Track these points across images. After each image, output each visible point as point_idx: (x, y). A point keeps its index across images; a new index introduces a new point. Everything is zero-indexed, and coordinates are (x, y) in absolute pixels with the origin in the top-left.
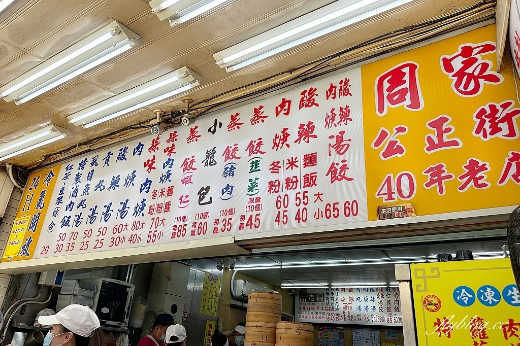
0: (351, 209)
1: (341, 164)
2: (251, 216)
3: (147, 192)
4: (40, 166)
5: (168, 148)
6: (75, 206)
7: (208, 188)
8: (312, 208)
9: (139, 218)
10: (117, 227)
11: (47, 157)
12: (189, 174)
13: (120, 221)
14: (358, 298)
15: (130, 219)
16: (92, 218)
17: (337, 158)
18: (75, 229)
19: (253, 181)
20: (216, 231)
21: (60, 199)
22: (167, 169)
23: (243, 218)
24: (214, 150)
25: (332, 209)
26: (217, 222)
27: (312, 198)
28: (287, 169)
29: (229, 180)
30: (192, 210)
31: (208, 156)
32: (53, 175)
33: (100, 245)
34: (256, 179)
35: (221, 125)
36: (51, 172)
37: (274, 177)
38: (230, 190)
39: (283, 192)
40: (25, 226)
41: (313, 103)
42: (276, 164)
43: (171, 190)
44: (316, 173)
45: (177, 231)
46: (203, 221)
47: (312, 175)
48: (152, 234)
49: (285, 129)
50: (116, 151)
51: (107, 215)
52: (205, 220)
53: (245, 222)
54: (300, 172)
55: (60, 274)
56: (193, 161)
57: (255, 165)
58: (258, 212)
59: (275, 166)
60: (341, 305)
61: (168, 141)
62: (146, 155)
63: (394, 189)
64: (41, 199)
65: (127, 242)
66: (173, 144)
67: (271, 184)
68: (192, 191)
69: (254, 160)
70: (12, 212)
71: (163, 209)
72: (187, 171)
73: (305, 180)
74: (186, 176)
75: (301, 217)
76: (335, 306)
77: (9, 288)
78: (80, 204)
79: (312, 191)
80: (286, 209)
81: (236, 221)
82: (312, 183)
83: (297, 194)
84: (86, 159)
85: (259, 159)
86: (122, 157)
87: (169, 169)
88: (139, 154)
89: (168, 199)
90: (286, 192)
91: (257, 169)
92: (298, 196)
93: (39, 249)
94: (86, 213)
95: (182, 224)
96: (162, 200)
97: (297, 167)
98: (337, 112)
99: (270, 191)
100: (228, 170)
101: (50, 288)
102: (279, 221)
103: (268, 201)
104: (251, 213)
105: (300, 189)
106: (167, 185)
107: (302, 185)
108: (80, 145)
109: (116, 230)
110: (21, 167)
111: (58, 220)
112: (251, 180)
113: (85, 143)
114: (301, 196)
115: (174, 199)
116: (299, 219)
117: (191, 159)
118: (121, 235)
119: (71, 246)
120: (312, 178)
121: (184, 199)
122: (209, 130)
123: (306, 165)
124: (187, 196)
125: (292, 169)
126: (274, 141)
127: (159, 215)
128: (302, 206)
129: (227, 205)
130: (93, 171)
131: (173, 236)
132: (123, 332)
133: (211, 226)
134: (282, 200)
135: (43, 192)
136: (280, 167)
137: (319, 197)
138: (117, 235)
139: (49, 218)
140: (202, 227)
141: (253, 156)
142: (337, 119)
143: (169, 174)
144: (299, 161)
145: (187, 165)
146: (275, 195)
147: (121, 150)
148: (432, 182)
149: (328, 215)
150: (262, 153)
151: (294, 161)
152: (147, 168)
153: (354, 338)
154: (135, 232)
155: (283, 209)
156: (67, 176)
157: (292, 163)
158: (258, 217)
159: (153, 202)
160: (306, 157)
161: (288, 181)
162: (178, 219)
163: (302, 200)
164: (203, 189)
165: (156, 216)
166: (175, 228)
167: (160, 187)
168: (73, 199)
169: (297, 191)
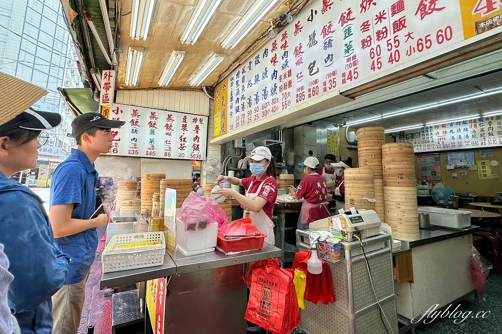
0: (443, 35)
2: (350, 71)
3: (276, 79)
4: (218, 83)
5: (283, 45)
6: (240, 99)
7: (315, 62)
8: (403, 48)
9: (275, 96)
10: (264, 105)
11: (220, 76)
12: (300, 57)
13: (265, 101)
14: (452, 131)
15: (270, 98)
16: (250, 103)
18: (242, 113)
19: (348, 45)
20: (325, 90)
21: (232, 98)
22: (285, 59)
23: (344, 75)
24: (314, 33)
25: (424, 42)
26: (325, 84)
27: (403, 39)
28: (376, 24)
29: (329, 51)
30: (307, 79)
31: (310, 39)
32: (225, 86)
33: (257, 118)
34: (350, 42)
35: (316, 12)
37: (365, 36)
38: (331, 58)
39: (375, 44)
40: (220, 117)
42: (365, 24)
43: (290, 72)
44: (405, 16)
45: (299, 98)
46: (315, 86)
47: (401, 20)
48: (284, 104)
50: (253, 60)
51: (257, 99)
52: (317, 85)
53: (346, 77)
54: (389, 22)
55: (244, 141)
56: (301, 47)
57: (348, 32)
58: (355, 67)
59: (365, 26)
61: (282, 40)
62: (271, 55)
64: (223, 102)
65: (271, 113)
66: (286, 41)
67: (363, 42)
68: (304, 68)
69: (347, 28)
70: (212, 112)
71: (288, 86)
72: (298, 56)
73: (394, 27)
74: (298, 60)
75: (393, 58)
76: (430, 139)
77: (222, 151)
78: (242, 98)
79: (402, 34)
80: (379, 57)
81: (339, 78)
82: (401, 27)
83: (388, 41)
84: (239, 71)
85: (350, 26)
86: (257, 62)
87: (286, 59)
88: (266, 56)
89: (289, 79)
90: (377, 43)
91: (350, 34)
92: (389, 42)
93: (229, 128)
94: (246, 101)
95: (302, 92)
96: (286, 81)
97: (385, 18)
99: (363, 47)
100: (327, 43)
101: (241, 149)
102: (374, 68)
103: (363, 55)
104: (350, 69)
105: (391, 36)
106: (287, 69)
107: (392, 32)
108: (234, 63)
109: (264, 107)
110: (209, 87)
111: (234, 110)
112: (346, 45)
113: (235, 61)
114: (392, 42)
115: (293, 78)
116: (392, 60)
117: (299, 46)
118: (267, 109)
119: (243, 122)
120: (400, 22)
121: (299, 76)
122: (308, 20)
123: (393, 14)
124: (301, 73)
125: (381, 22)
126: (362, 4)
127: (286, 91)
128: (394, 49)
129: (331, 70)
130: (244, 76)
131: (297, 102)
133: (321, 88)
134: (375, 51)
135: (223, 97)
136: (370, 25)
137: (409, 36)
138: (265, 109)
139: (229, 110)
140: (315, 90)
141: (345, 25)
143: (287, 62)
144: (387, 13)
145: (298, 52)
146: (368, 49)
147: (256, 58)
149: (420, 49)
150: (353, 19)
151: (382, 14)
152: (273, 63)
153: (449, 159)
154: (274, 105)
155: (376, 57)
156: (232, 85)
157: (380, 18)
158: (356, 71)
159: (282, 84)
160: (393, 7)
161: (378, 33)
162: (299, 90)
163: (393, 45)
164: (311, 64)
165: (284, 92)
166: (297, 96)
167: (283, 73)
168: (238, 96)
169: (388, 38)
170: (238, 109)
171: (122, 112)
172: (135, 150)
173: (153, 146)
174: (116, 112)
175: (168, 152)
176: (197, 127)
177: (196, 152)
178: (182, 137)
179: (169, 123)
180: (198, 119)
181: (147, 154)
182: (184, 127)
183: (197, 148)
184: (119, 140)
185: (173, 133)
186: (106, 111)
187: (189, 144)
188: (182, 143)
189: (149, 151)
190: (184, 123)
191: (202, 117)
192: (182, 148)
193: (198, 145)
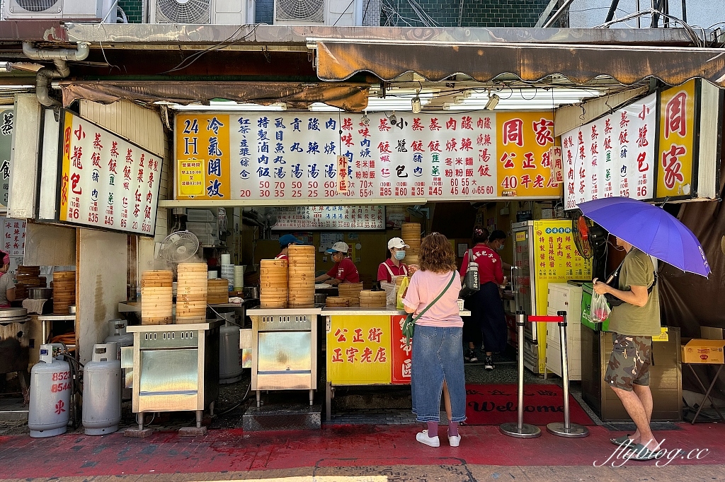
0: (490, 190)
1: (485, 167)
2: (436, 188)
3: (351, 161)
5: (362, 130)
6: (270, 160)
7: (403, 167)
8: (471, 187)
9: (348, 179)
12: (386, 155)
13: (330, 180)
16: (297, 173)
17: (484, 164)
18: (279, 180)
19: (435, 168)
20: (413, 194)
22: (365, 147)
23: (431, 188)
24: (403, 141)
25: (481, 189)
26: (413, 189)
27: (471, 183)
28: (456, 164)
29: (419, 164)
30: (393, 179)
31: (399, 145)
32: (220, 124)
33: (314, 194)
34: (437, 166)
35: (406, 123)
36: (215, 120)
37: (448, 168)
38: (420, 171)
39: (454, 177)
40: (200, 169)
41: (470, 127)
42: (449, 160)
43: (372, 164)
44: (473, 169)
45: (384, 191)
46: (404, 187)
47: (471, 170)
48: (363, 191)
49: (454, 139)
50: (304, 120)
51: (313, 173)
52: (405, 187)
53: (433, 191)
54: (464, 167)
56: (387, 146)
57: (436, 158)
58: (440, 186)
61: (360, 125)
63: (509, 183)
64: (212, 146)
66: (367, 129)
67: (447, 171)
68: (391, 166)
69: (435, 154)
71: (369, 175)
72: (383, 152)
73: (466, 172)
74: (384, 155)
76: (306, 215)
78: (277, 160)
79: (471, 179)
80: (457, 186)
81: (426, 190)
82: (470, 174)
84: (266, 118)
85: (437, 155)
86: (313, 127)
87: (367, 147)
88: (333, 129)
89: (372, 169)
90: (456, 177)
91: (437, 160)
92: (463, 180)
95: (388, 187)
96: (368, 169)
97: (462, 164)
98: (483, 136)
99: (447, 174)
100: (417, 157)
102: (453, 192)
103: (446, 180)
104: (435, 186)
107: (465, 175)
109: (328, 185)
111: (251, 169)
112: (433, 167)
114: (465, 181)
115: (377, 170)
116: (464, 192)
117: (386, 143)
118: (334, 189)
119: (280, 194)
120: (470, 172)
121: (385, 171)
122: (398, 125)
123: (467, 164)
124: (387, 170)
125: (459, 164)
126: (447, 145)
127: (366, 179)
128: (465, 186)
129: (420, 180)
130: (281, 132)
131: (382, 194)
133: (409, 191)
134: (454, 181)
135: (211, 139)
136: (452, 162)
137: (474, 182)
138: (330, 189)
139: (236, 166)
140: (403, 191)
141: (434, 151)
142: (483, 141)
143: (368, 151)
144: (463, 161)
145: (383, 148)
146: (450, 178)
147: (310, 121)
148: (524, 182)
149: (479, 192)
150: (440, 151)
152: (345, 142)
155: (455, 186)
156: (244, 130)
157: (459, 161)
158: (440, 189)
159: (358, 170)
160: (467, 160)
161: (457, 171)
162: (384, 184)
163: (465, 183)
164: (399, 167)
165: (364, 180)
166: (382, 189)
167: (362, 159)
168: (265, 154)
169: (463, 177)
170: (264, 171)
171: (84, 136)
172: (95, 213)
173: (111, 208)
174: (78, 133)
175: (124, 219)
176: (151, 177)
177: (147, 220)
178: (138, 193)
179: (128, 165)
180: (154, 161)
181: (106, 223)
182: (141, 174)
183: (148, 213)
184: (81, 193)
185: (130, 184)
186: (67, 130)
187: (142, 206)
188: (137, 203)
189: (108, 216)
190: (141, 168)
191: (157, 159)
192: (136, 211)
193: (150, 209)
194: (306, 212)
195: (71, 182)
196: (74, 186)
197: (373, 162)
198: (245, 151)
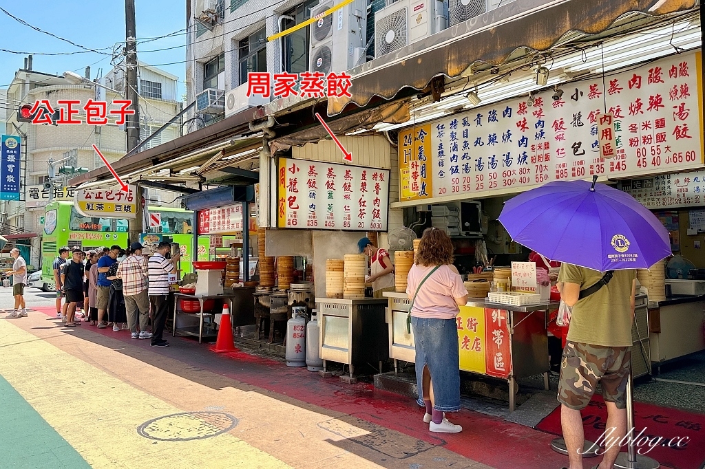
0: (690, 156)
1: (683, 127)
2: (619, 162)
3: (526, 146)
5: (536, 112)
6: (459, 158)
7: (580, 143)
8: (664, 156)
9: (524, 166)
10: (506, 172)
12: (561, 133)
13: (507, 168)
14: (696, 179)
15: (515, 166)
16: (480, 166)
17: (680, 123)
18: (465, 175)
19: (616, 139)
20: (591, 173)
22: (539, 128)
23: (612, 164)
24: (579, 114)
25: (677, 157)
26: (592, 167)
27: (663, 150)
28: (642, 130)
29: (596, 138)
30: (569, 159)
31: (575, 119)
32: (426, 134)
33: (494, 185)
34: (619, 137)
35: (582, 93)
36: (422, 131)
37: (633, 136)
38: (598, 145)
39: (641, 145)
41: (659, 80)
42: (633, 126)
43: (547, 145)
44: (665, 132)
45: (560, 174)
46: (581, 166)
47: (662, 134)
48: (539, 177)
49: (638, 100)
50: (485, 114)
51: (493, 164)
52: (582, 166)
53: (615, 166)
54: (653, 132)
56: (561, 123)
57: (616, 127)
58: (623, 160)
59: (633, 128)
60: (674, 188)
61: (535, 106)
62: (517, 117)
64: (421, 153)
65: (518, 182)
66: (541, 109)
67: (631, 141)
68: (567, 145)
69: (616, 123)
71: (544, 159)
72: (558, 130)
73: (657, 138)
74: (558, 134)
75: (656, 161)
76: (667, 190)
78: (464, 157)
79: (663, 145)
80: (645, 157)
81: (607, 166)
82: (663, 139)
84: (455, 120)
85: (619, 122)
86: (494, 119)
87: (542, 129)
88: (509, 117)
89: (546, 152)
90: (643, 146)
91: (618, 130)
92: (653, 148)
93: (436, 190)
94: (472, 164)
95: (564, 169)
96: (543, 152)
97: (650, 128)
98: (679, 88)
99: (631, 144)
100: (594, 130)
101: (424, 213)
102: (640, 165)
103: (630, 152)
104: (618, 160)
105: (654, 143)
106: (542, 141)
107: (656, 141)
109: (505, 174)
111: (446, 169)
114: (655, 148)
115: (552, 151)
116: (655, 164)
117: (560, 121)
118: (511, 178)
119: (467, 188)
120: (662, 136)
121: (560, 151)
122: (572, 97)
123: (657, 127)
124: (563, 149)
125: (647, 130)
126: (631, 108)
127: (541, 163)
128: (656, 155)
129: (598, 156)
130: (467, 130)
131: (557, 177)
132: (479, 239)
133: (587, 169)
134: (641, 151)
135: (420, 148)
136: (637, 128)
137: (668, 149)
138: (507, 178)
139: (436, 169)
140: (580, 170)
141: (614, 119)
142: (679, 94)
143: (542, 133)
144: (652, 125)
145: (558, 125)
146: (635, 148)
147: (490, 113)
149: (675, 161)
150: (621, 117)
151: (647, 124)
152: (520, 128)
153: (691, 220)
154: (523, 175)
155: (642, 157)
156: (440, 135)
157: (646, 126)
158: (624, 163)
159: (533, 154)
160: (657, 122)
161: (644, 138)
162: (559, 166)
163: (656, 152)
164: (575, 144)
165: (539, 164)
166: (557, 171)
167: (536, 142)
168: (455, 153)
169: (652, 145)
170: (455, 168)
171: (298, 170)
172: (314, 220)
173: (332, 215)
174: (292, 170)
175: (347, 221)
176: (377, 186)
177: (376, 220)
178: (362, 201)
179: (347, 182)
180: (379, 174)
181: (326, 225)
182: (364, 185)
183: (376, 214)
184: (298, 208)
185: (352, 195)
186: (282, 169)
187: (368, 210)
188: (362, 208)
189: (328, 221)
190: (364, 181)
191: (382, 171)
192: (362, 214)
193: (378, 211)
194: (666, 186)
195: (287, 203)
196: (290, 205)
197: (548, 143)
198: (441, 153)
